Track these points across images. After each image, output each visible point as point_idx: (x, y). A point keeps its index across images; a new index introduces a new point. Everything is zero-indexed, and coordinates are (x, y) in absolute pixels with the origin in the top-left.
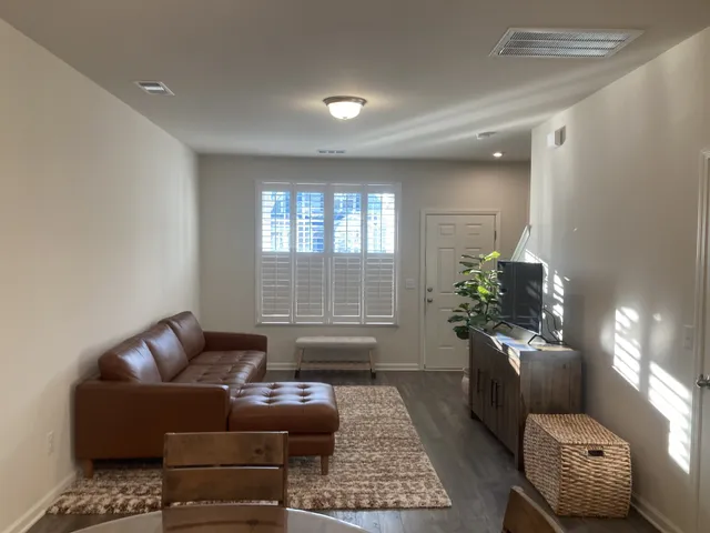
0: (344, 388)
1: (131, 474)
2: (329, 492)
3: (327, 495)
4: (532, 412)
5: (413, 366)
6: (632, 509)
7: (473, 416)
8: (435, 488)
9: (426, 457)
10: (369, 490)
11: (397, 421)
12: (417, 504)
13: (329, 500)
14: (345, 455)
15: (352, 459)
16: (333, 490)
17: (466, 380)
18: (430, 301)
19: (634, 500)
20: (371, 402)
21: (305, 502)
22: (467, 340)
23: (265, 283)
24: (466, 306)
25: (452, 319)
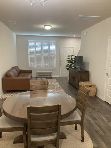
1: (12, 93)
5: (58, 76)
6: (96, 96)
7: (70, 83)
9: (62, 89)
11: (57, 84)
17: (69, 78)
18: (62, 64)
19: (96, 94)
20: (52, 82)
22: (69, 71)
23: (30, 61)
24: (68, 64)
25: (66, 67)
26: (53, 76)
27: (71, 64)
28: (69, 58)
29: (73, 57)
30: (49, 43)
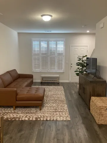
0: (51, 86)
2: (41, 116)
3: (39, 116)
4: (93, 96)
5: (67, 81)
7: (79, 94)
8: (67, 115)
9: (66, 105)
10: (50, 115)
11: (61, 95)
12: (62, 120)
13: (39, 118)
14: (47, 104)
15: (48, 106)
16: (41, 115)
18: (72, 67)
20: (56, 90)
21: (34, 118)
22: (79, 76)
23: (34, 62)
24: (79, 68)
25: (75, 72)
26: (61, 81)
27: (83, 68)
28: (79, 60)
29: (85, 58)
30: (56, 41)
